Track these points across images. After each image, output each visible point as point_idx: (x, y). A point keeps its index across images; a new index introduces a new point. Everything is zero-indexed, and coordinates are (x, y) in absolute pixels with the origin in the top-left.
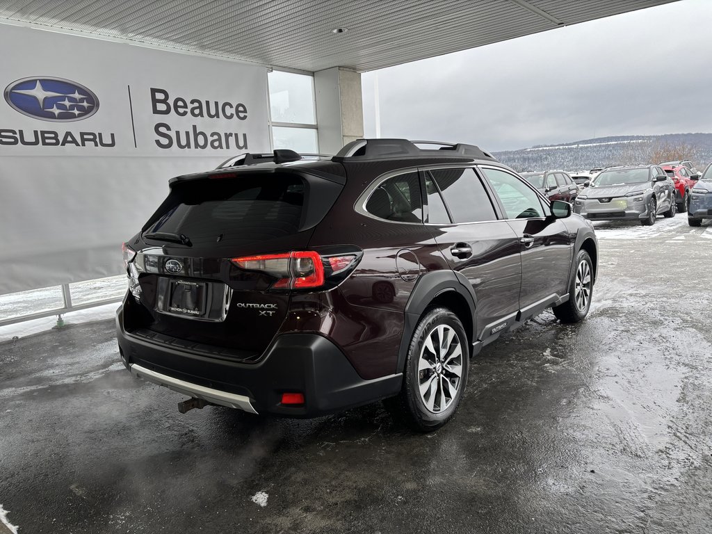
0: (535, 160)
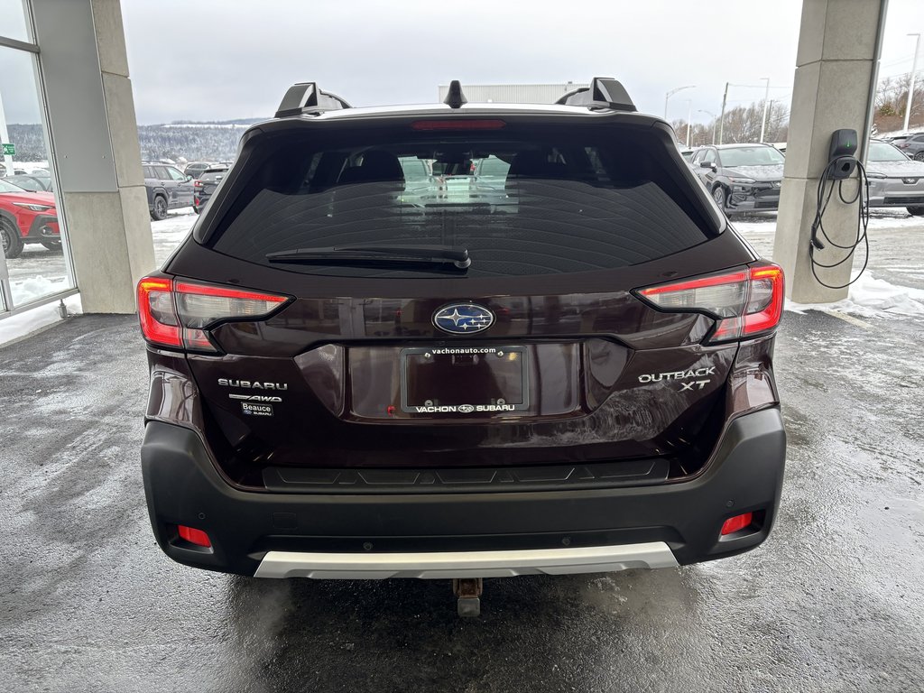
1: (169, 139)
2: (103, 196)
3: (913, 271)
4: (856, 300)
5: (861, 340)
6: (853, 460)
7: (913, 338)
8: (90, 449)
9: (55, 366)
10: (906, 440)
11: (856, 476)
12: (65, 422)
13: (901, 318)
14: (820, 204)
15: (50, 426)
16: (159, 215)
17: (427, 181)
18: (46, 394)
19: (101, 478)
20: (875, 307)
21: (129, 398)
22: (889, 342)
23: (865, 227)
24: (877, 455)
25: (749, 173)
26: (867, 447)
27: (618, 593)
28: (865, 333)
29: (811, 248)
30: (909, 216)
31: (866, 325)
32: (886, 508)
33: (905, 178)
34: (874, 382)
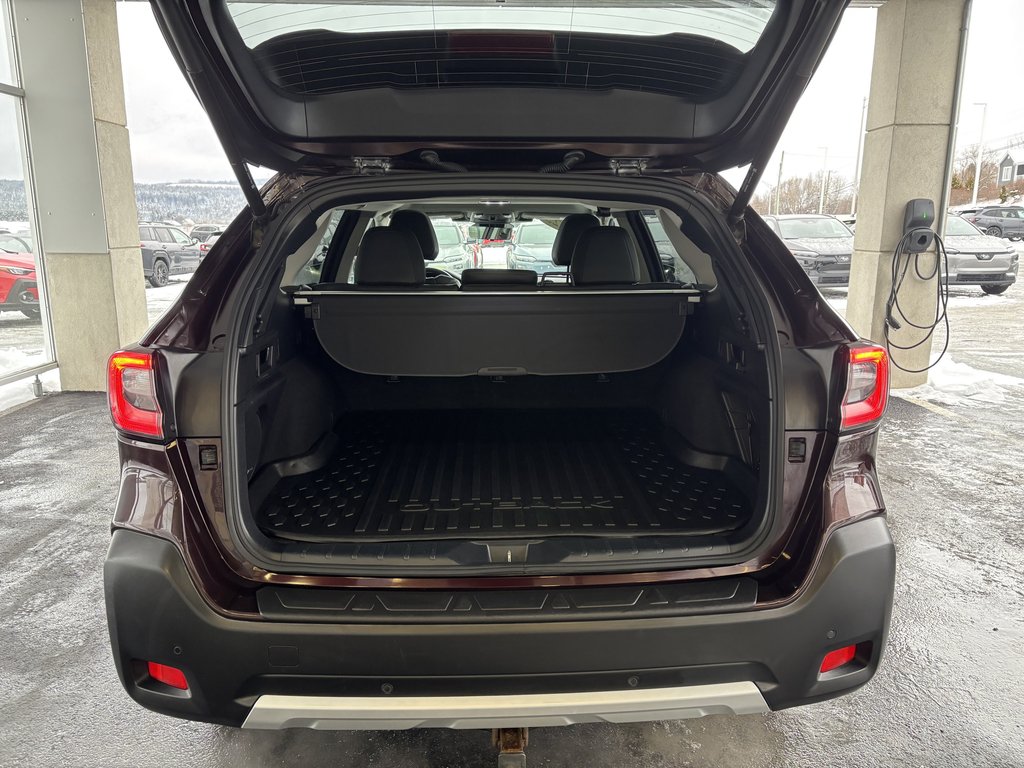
0: (187, 202)
1: (176, 199)
2: (90, 258)
3: (994, 354)
4: (937, 385)
5: (945, 430)
6: (951, 571)
7: (1003, 428)
8: (56, 554)
9: (23, 453)
10: (1008, 547)
11: (957, 590)
12: (28, 521)
13: (987, 406)
14: (894, 279)
15: (11, 525)
16: (158, 281)
17: (461, 248)
18: (9, 487)
19: (66, 590)
20: (958, 394)
21: (107, 491)
22: (977, 433)
23: (945, 306)
24: (978, 564)
25: (812, 245)
26: (965, 555)
27: (689, 737)
28: (949, 422)
29: (886, 327)
30: (983, 295)
31: (950, 414)
32: (995, 630)
33: (979, 254)
34: (964, 478)
